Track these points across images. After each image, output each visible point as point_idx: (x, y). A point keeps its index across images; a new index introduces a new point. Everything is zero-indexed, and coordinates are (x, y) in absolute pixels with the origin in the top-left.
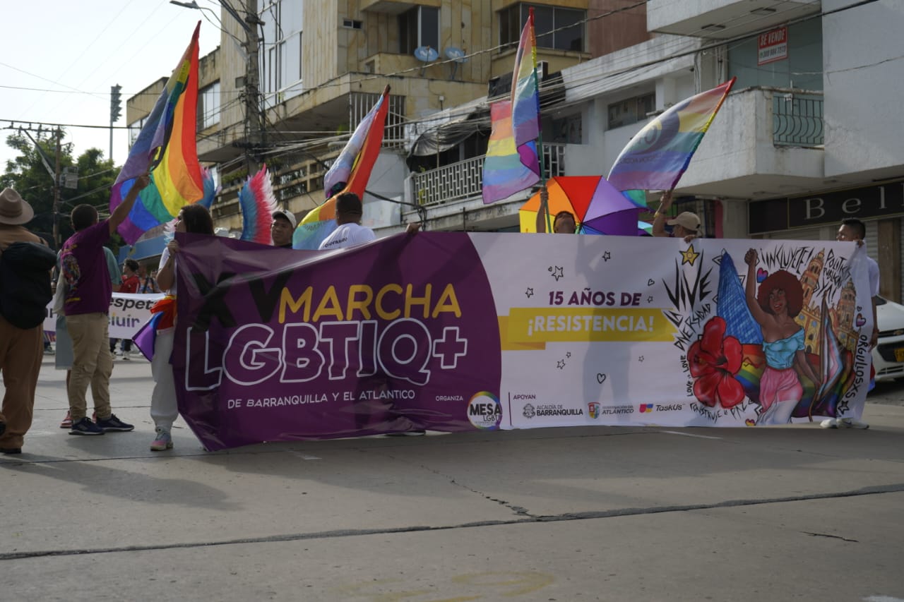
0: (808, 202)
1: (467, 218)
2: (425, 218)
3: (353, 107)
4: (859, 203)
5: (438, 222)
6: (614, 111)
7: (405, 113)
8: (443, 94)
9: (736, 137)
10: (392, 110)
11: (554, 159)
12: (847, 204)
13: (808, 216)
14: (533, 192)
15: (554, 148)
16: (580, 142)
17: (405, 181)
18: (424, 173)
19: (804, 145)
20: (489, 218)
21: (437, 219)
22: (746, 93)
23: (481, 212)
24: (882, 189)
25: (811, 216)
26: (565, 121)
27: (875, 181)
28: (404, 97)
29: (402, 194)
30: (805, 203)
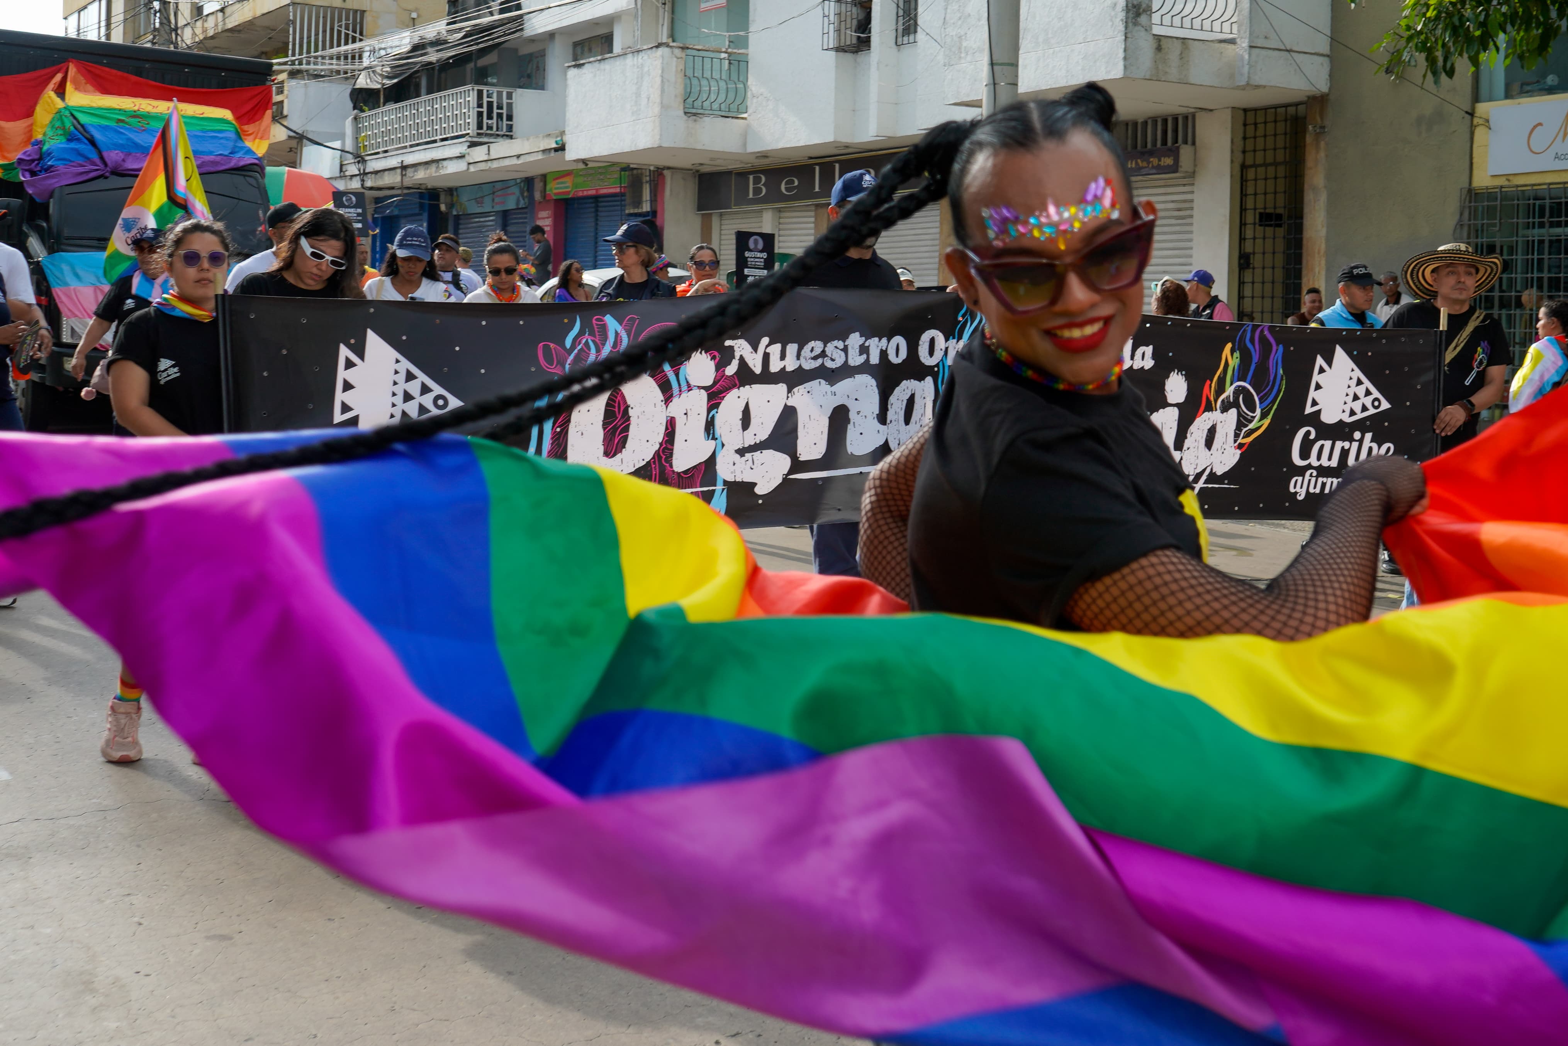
0: (751, 177)
1: (405, 175)
2: (364, 170)
3: (294, 22)
4: (796, 183)
5: (377, 176)
6: (579, 49)
7: (364, 33)
8: (416, 10)
9: (644, 101)
10: (347, 28)
11: (500, 107)
12: (786, 184)
13: (751, 196)
14: (469, 147)
15: (500, 94)
16: (542, 88)
17: (347, 121)
18: (368, 113)
19: (723, 114)
20: (427, 176)
21: (376, 173)
22: (654, 49)
23: (419, 167)
24: (817, 168)
25: (753, 196)
26: (530, 57)
27: (811, 158)
28: (363, 12)
29: (342, 137)
30: (748, 178)
